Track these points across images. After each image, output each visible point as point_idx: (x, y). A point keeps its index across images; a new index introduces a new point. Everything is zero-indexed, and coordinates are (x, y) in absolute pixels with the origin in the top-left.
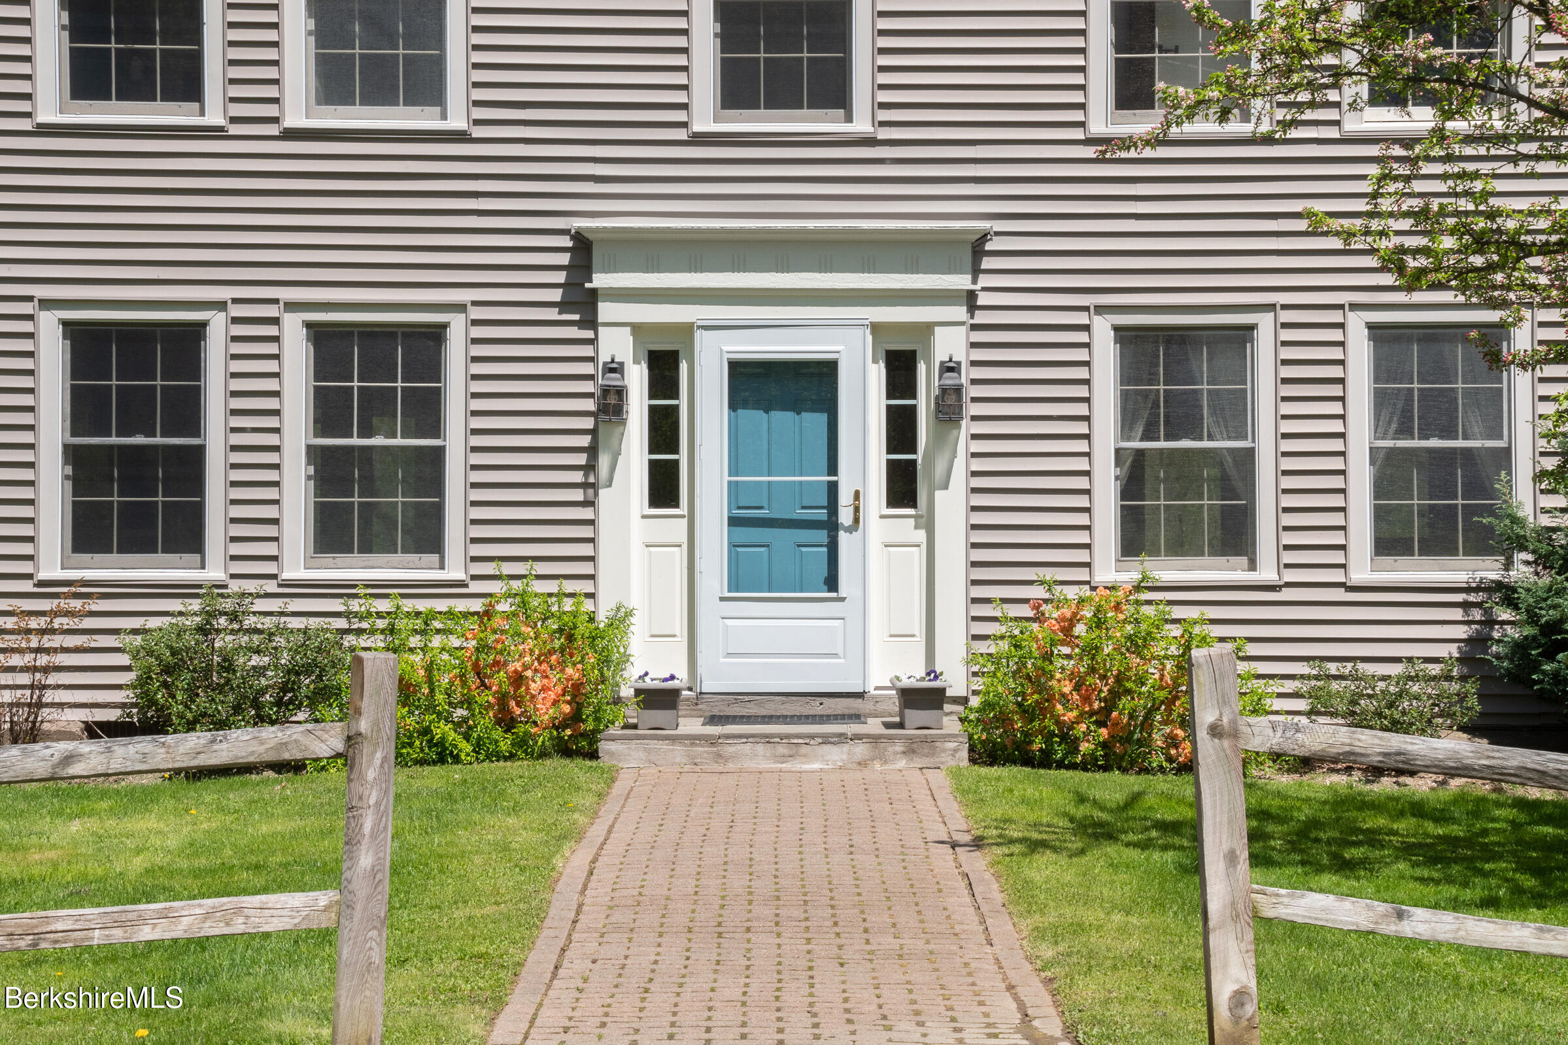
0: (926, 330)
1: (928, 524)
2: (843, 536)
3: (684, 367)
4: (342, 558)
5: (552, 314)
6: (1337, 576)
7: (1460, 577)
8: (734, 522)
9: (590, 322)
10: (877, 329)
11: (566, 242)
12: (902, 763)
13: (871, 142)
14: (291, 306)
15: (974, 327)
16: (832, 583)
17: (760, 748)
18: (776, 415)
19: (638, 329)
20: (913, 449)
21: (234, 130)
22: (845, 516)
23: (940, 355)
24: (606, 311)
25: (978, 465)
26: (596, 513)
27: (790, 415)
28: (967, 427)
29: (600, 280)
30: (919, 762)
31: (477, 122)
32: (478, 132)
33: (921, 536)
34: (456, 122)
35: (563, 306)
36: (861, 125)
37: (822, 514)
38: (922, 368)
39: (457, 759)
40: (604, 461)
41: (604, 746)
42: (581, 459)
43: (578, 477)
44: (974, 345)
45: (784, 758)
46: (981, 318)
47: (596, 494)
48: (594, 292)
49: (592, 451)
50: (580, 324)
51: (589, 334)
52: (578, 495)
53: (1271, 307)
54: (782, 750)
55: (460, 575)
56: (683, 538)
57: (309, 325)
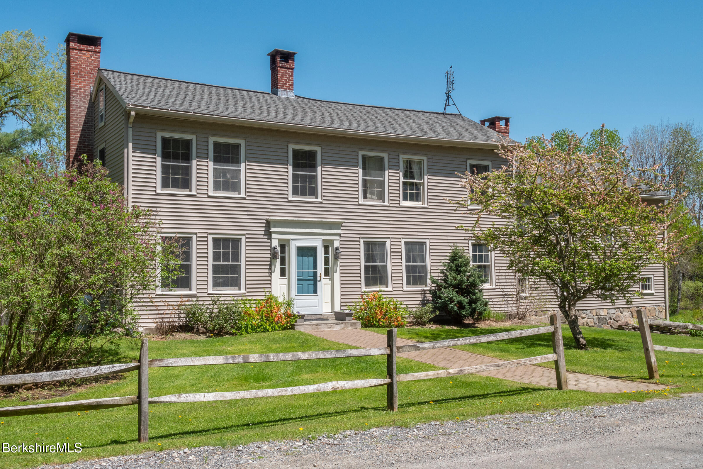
0: (332, 241)
1: (332, 279)
2: (318, 282)
3: (287, 248)
4: (218, 288)
5: (262, 237)
6: (401, 289)
7: (420, 289)
8: (298, 280)
9: (270, 238)
10: (324, 241)
11: (265, 222)
12: (350, 328)
13: (321, 203)
14: (210, 234)
15: (341, 241)
16: (315, 291)
17: (325, 326)
18: (304, 258)
19: (279, 240)
20: (328, 265)
21: (198, 196)
22: (318, 279)
23: (335, 246)
24: (274, 236)
25: (342, 268)
26: (271, 278)
27: (306, 258)
28: (340, 261)
29: (273, 230)
30: (353, 328)
31: (248, 196)
32: (248, 198)
33: (330, 282)
34: (243, 195)
35: (264, 235)
36: (319, 200)
37: (312, 278)
38: (330, 248)
39: (268, 331)
40: (273, 267)
41: (296, 327)
42: (268, 267)
43: (267, 271)
44: (341, 244)
45: (329, 328)
46: (342, 239)
47: (271, 274)
48: (271, 232)
49: (270, 265)
50: (267, 239)
51: (269, 241)
52: (267, 274)
53: (389, 238)
54: (329, 326)
55: (244, 292)
56: (287, 283)
57: (213, 238)
